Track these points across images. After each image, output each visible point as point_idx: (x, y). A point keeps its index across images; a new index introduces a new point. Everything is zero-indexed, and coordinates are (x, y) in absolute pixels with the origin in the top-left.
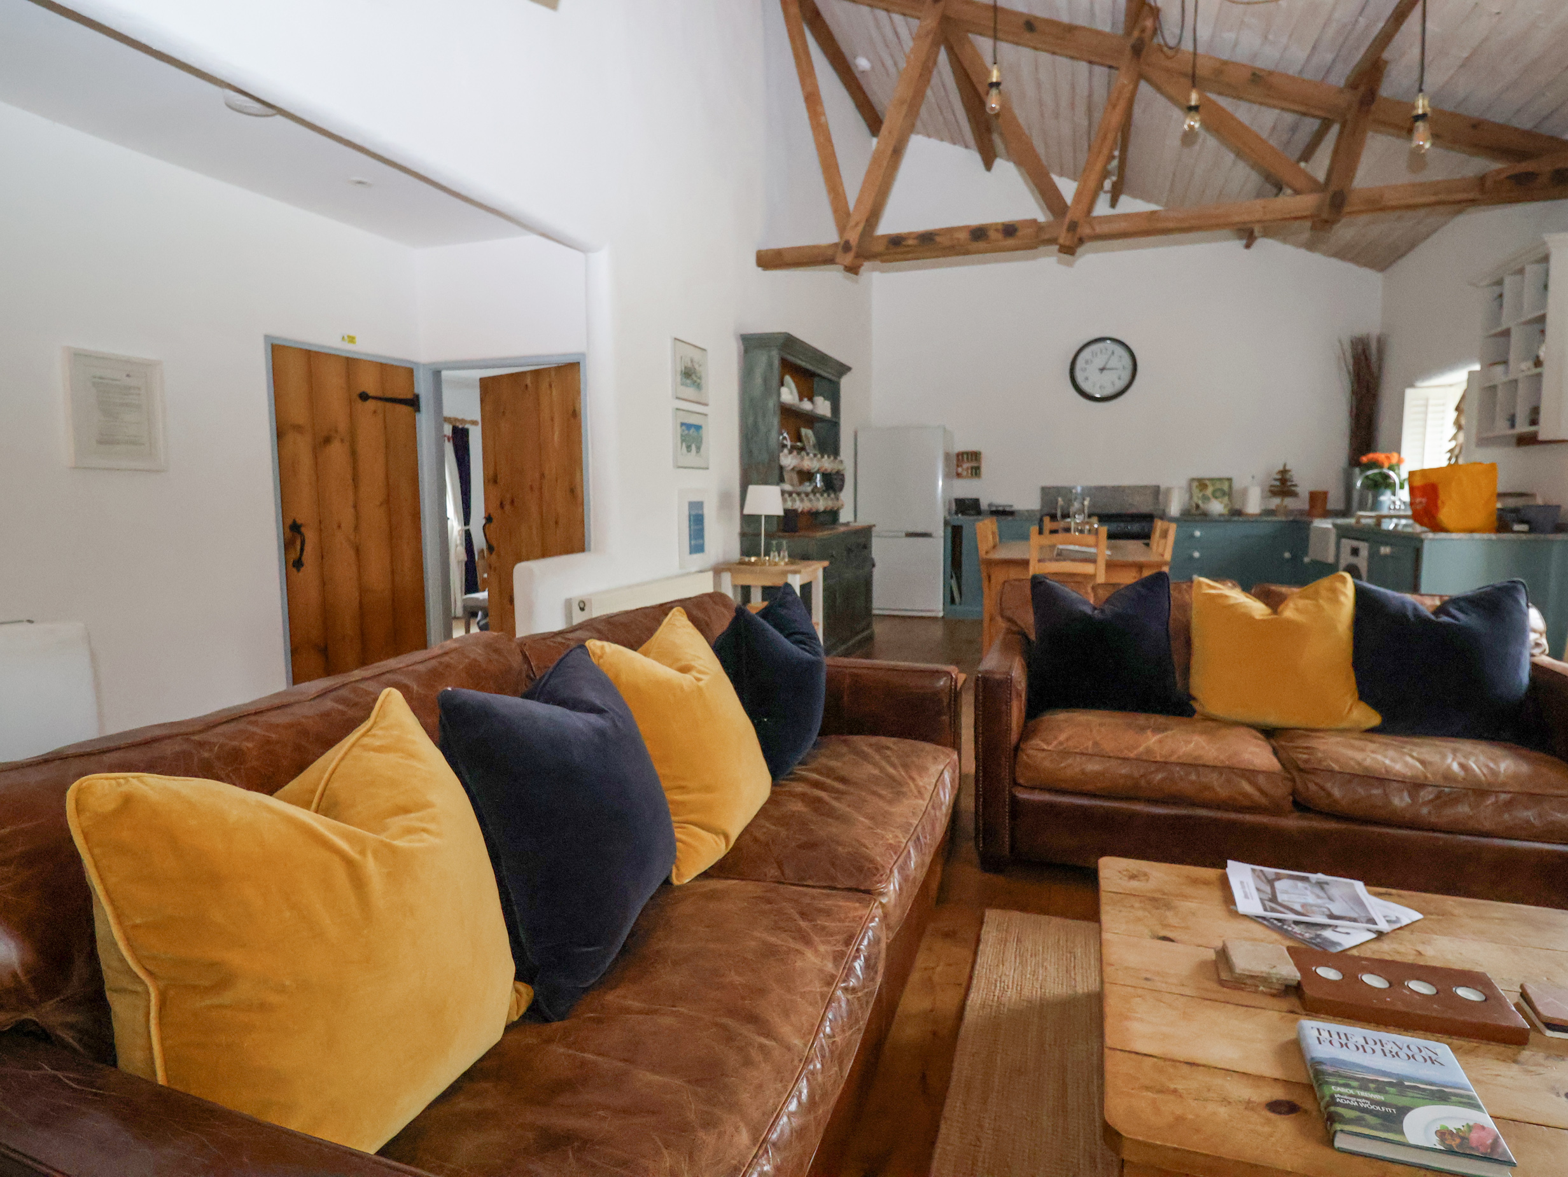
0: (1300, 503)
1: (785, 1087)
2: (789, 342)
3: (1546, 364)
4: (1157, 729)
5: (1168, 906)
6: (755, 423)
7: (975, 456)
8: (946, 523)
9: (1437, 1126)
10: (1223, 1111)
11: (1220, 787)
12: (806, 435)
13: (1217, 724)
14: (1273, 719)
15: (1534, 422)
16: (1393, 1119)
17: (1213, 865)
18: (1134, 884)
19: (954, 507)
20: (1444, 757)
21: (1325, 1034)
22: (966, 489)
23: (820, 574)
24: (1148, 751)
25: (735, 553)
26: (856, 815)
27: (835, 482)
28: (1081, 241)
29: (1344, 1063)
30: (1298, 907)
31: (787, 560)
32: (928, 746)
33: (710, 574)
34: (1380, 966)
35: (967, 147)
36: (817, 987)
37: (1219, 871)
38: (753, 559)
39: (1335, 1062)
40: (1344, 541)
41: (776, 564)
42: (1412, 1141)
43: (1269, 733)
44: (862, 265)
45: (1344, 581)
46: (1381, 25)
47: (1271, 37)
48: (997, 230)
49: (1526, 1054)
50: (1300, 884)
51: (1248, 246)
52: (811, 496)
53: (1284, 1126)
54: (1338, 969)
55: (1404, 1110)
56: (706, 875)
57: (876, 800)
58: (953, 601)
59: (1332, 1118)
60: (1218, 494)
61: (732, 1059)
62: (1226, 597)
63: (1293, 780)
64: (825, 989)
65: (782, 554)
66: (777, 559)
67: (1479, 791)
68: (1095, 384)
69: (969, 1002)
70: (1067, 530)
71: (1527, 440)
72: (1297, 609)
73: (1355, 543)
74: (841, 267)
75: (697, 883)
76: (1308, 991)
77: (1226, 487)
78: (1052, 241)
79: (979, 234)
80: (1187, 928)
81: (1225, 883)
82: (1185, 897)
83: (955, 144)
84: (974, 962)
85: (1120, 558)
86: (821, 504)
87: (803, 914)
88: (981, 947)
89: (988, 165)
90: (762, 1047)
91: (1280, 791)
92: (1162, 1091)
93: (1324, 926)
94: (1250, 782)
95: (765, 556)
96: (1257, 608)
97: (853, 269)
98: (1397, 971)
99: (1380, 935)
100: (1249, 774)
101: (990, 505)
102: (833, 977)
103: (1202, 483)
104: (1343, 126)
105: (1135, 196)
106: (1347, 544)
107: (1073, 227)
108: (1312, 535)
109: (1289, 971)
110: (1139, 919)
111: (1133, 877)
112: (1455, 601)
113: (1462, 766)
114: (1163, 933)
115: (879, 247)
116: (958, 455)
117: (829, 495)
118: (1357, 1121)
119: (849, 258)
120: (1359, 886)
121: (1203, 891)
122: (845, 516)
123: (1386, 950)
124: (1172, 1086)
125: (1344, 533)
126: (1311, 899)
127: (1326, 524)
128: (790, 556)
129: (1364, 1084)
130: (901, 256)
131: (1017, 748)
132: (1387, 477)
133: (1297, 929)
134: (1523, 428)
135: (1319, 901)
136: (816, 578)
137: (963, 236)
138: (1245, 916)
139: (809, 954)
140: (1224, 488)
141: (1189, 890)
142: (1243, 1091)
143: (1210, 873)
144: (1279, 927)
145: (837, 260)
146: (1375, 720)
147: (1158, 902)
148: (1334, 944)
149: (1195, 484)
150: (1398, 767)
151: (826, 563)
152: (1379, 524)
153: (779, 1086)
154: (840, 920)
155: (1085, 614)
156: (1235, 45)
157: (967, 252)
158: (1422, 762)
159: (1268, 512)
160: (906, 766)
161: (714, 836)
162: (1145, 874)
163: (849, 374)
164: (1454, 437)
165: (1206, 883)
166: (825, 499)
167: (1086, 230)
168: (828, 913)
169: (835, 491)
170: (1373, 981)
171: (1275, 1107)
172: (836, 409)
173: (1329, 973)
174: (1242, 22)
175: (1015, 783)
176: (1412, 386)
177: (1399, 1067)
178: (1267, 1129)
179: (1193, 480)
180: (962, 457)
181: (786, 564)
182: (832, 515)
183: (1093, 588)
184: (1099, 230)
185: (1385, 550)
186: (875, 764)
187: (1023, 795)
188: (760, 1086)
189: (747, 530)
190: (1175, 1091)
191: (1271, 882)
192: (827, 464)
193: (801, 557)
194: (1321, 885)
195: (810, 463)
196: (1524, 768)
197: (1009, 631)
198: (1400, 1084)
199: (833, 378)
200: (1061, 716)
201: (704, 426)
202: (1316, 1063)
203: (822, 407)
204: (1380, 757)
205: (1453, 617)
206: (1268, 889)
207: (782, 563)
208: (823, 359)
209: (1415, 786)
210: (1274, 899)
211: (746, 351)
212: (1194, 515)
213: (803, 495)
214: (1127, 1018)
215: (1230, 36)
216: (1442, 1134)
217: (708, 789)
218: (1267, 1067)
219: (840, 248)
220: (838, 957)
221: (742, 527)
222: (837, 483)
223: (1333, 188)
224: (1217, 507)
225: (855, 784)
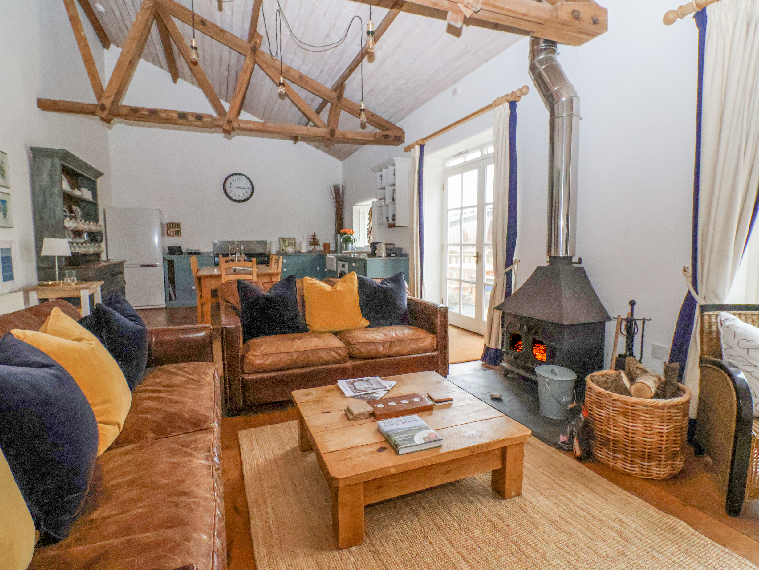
0: (320, 248)
1: (211, 513)
2: (65, 155)
3: (396, 200)
4: (299, 339)
5: (323, 402)
6: (44, 201)
7: (178, 225)
8: (164, 259)
9: (422, 437)
10: (365, 458)
11: (324, 355)
12: (76, 210)
13: (319, 334)
14: (337, 329)
15: (394, 220)
16: (412, 439)
17: (332, 383)
18: (308, 397)
19: (167, 251)
20: (390, 332)
21: (386, 423)
22: (174, 241)
23: (99, 289)
24: (298, 348)
25: (33, 280)
26: (184, 399)
27: (97, 237)
28: (234, 129)
29: (394, 430)
30: (363, 389)
31: (76, 282)
32: (205, 364)
33: (21, 294)
34: (393, 399)
35: (162, 68)
36: (205, 472)
37: (335, 385)
38: (50, 283)
39: (391, 430)
40: (339, 262)
41: (69, 284)
42: (418, 443)
43: (336, 334)
44: (113, 119)
45: (354, 275)
46: (344, 71)
47: (306, 62)
48: (192, 116)
49: (434, 412)
50: (361, 382)
51: (295, 143)
52: (85, 245)
53: (384, 454)
54: (382, 403)
55: (413, 436)
56: (109, 449)
57: (190, 391)
58: (171, 299)
59: (396, 446)
60: (290, 244)
61: (182, 512)
62: (315, 283)
63: (348, 348)
64: (209, 472)
65: (72, 278)
66: (69, 281)
67: (401, 341)
68: (236, 194)
69: (244, 471)
70: (233, 261)
71: (392, 226)
72: (341, 286)
73: (343, 263)
74: (99, 118)
75: (106, 454)
76: (378, 413)
77: (293, 242)
78: (218, 126)
79: (183, 116)
80: (332, 406)
81: (338, 388)
82: (327, 397)
83: (155, 65)
84: (240, 455)
85: (260, 272)
86: (91, 249)
87: (183, 446)
88: (241, 448)
89: (175, 81)
90: (194, 502)
91: (344, 353)
92: (345, 460)
93: (372, 393)
94: (335, 352)
95: (59, 280)
96: (327, 287)
97: (107, 120)
98: (398, 399)
99: (388, 391)
100: (333, 349)
101: (187, 250)
102: (210, 466)
103: (284, 240)
104: (332, 104)
105: (248, 112)
106: (340, 263)
107: (229, 122)
108: (327, 260)
109: (370, 409)
110: (315, 409)
111: (307, 395)
112: (386, 280)
113: (396, 334)
114: (324, 411)
115: (125, 111)
116: (167, 224)
117: (94, 244)
118: (403, 444)
119: (105, 114)
120: (378, 378)
121: (332, 393)
122: (103, 257)
123: (390, 395)
124: (348, 457)
125: (339, 259)
126: (366, 386)
127: (332, 256)
128: (77, 280)
129: (401, 433)
130: (139, 119)
131: (243, 357)
132: (349, 238)
133: (365, 396)
134: (391, 221)
135: (368, 386)
136: (97, 291)
137: (175, 116)
138: (349, 397)
139: (195, 460)
140: (292, 242)
141: (328, 394)
142: (370, 450)
143: (332, 386)
144: (360, 397)
145: (97, 113)
146: (367, 323)
147: (318, 401)
148: (377, 397)
149: (281, 240)
150: (378, 337)
151: (102, 283)
152: (350, 255)
153: (209, 514)
154: (202, 443)
155: (265, 295)
156: (292, 61)
157: (175, 124)
158: (385, 335)
159: (309, 252)
160: (198, 374)
161: (112, 426)
162: (311, 393)
163: (102, 177)
164: (369, 224)
165: (332, 390)
166: (92, 247)
167: (235, 125)
168: (195, 441)
169: (97, 241)
170: (393, 404)
171: (380, 450)
172: (95, 195)
173: (380, 406)
174: (295, 53)
175: (243, 372)
176: (355, 205)
177: (408, 425)
178: (380, 457)
179: (280, 238)
180: (170, 225)
181: (76, 284)
182: (97, 255)
183: (262, 284)
184: (242, 125)
185: (354, 265)
186: (182, 376)
187: (246, 377)
188: (201, 516)
189: (41, 265)
190: (349, 458)
191: (352, 384)
192: (92, 227)
193: (84, 279)
194: (367, 380)
195: (83, 225)
196: (411, 332)
197: (227, 307)
198: (409, 430)
199: (93, 179)
200: (258, 340)
201: (8, 202)
202: (386, 433)
203: (86, 194)
204: (373, 335)
205: (386, 285)
206: (352, 386)
207: (73, 284)
208: (88, 167)
209: (383, 343)
210: (355, 389)
211: (34, 157)
212: (282, 253)
213: (80, 245)
214: (324, 442)
215: (290, 57)
216: (424, 439)
217: (105, 402)
218: (373, 440)
219: (98, 108)
220: (207, 458)
221: (38, 263)
222: (99, 238)
223: (331, 127)
224: (290, 250)
225: (177, 386)
